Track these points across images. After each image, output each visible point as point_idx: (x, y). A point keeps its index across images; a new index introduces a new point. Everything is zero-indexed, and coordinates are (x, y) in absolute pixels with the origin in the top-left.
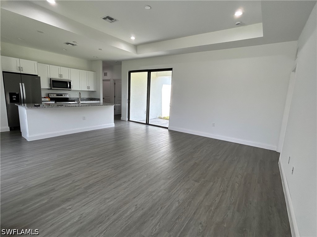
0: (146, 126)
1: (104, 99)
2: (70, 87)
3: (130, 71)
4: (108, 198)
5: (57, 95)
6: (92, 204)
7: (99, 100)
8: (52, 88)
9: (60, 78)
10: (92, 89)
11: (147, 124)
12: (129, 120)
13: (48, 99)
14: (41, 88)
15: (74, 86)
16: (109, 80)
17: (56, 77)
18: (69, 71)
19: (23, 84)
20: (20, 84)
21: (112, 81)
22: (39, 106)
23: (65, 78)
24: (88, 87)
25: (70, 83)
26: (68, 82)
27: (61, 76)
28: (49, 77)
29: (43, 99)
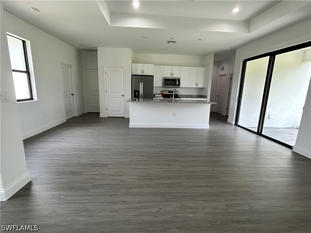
0: (257, 137)
1: (219, 97)
2: (179, 84)
3: (245, 60)
4: (191, 208)
5: (169, 92)
6: (174, 204)
7: (206, 97)
8: (164, 86)
9: (171, 77)
10: (200, 86)
11: (259, 133)
12: (236, 124)
13: (160, 96)
14: (154, 86)
15: (184, 84)
16: (225, 75)
17: (168, 76)
18: (180, 69)
19: (142, 83)
20: (141, 83)
21: (228, 75)
22: (135, 100)
23: (175, 76)
24: (197, 84)
25: (179, 80)
26: (177, 80)
27: (172, 74)
28: (163, 76)
29: (156, 96)
